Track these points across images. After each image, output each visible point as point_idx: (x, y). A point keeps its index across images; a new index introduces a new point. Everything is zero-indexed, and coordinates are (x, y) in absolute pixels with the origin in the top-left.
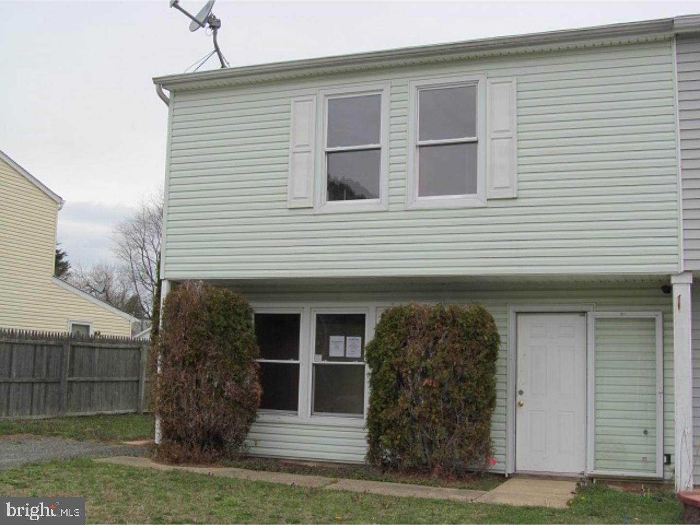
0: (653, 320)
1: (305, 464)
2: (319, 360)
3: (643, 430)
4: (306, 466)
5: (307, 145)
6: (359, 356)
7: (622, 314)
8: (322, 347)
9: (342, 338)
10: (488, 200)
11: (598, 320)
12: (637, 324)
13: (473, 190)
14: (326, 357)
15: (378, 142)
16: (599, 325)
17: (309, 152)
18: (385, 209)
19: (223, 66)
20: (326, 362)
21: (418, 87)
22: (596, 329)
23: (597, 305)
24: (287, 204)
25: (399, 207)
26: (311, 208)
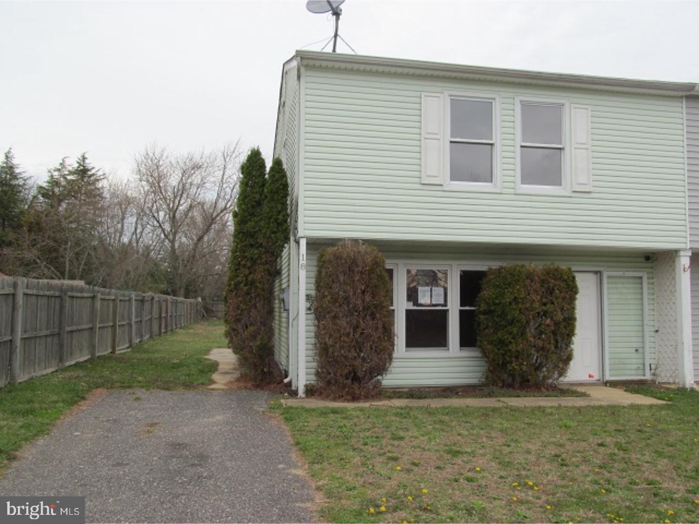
0: (641, 278)
1: (401, 390)
2: (411, 306)
3: (635, 349)
4: (402, 392)
5: (436, 134)
6: (442, 302)
7: (624, 274)
8: (412, 295)
9: (428, 288)
10: (574, 192)
11: (609, 277)
12: (632, 281)
13: (559, 184)
14: (416, 303)
15: (492, 139)
16: (611, 280)
17: (439, 139)
18: (499, 191)
19: (334, 50)
20: (415, 308)
21: (521, 101)
22: (608, 283)
23: (608, 267)
24: (421, 181)
25: (512, 191)
26: (441, 185)
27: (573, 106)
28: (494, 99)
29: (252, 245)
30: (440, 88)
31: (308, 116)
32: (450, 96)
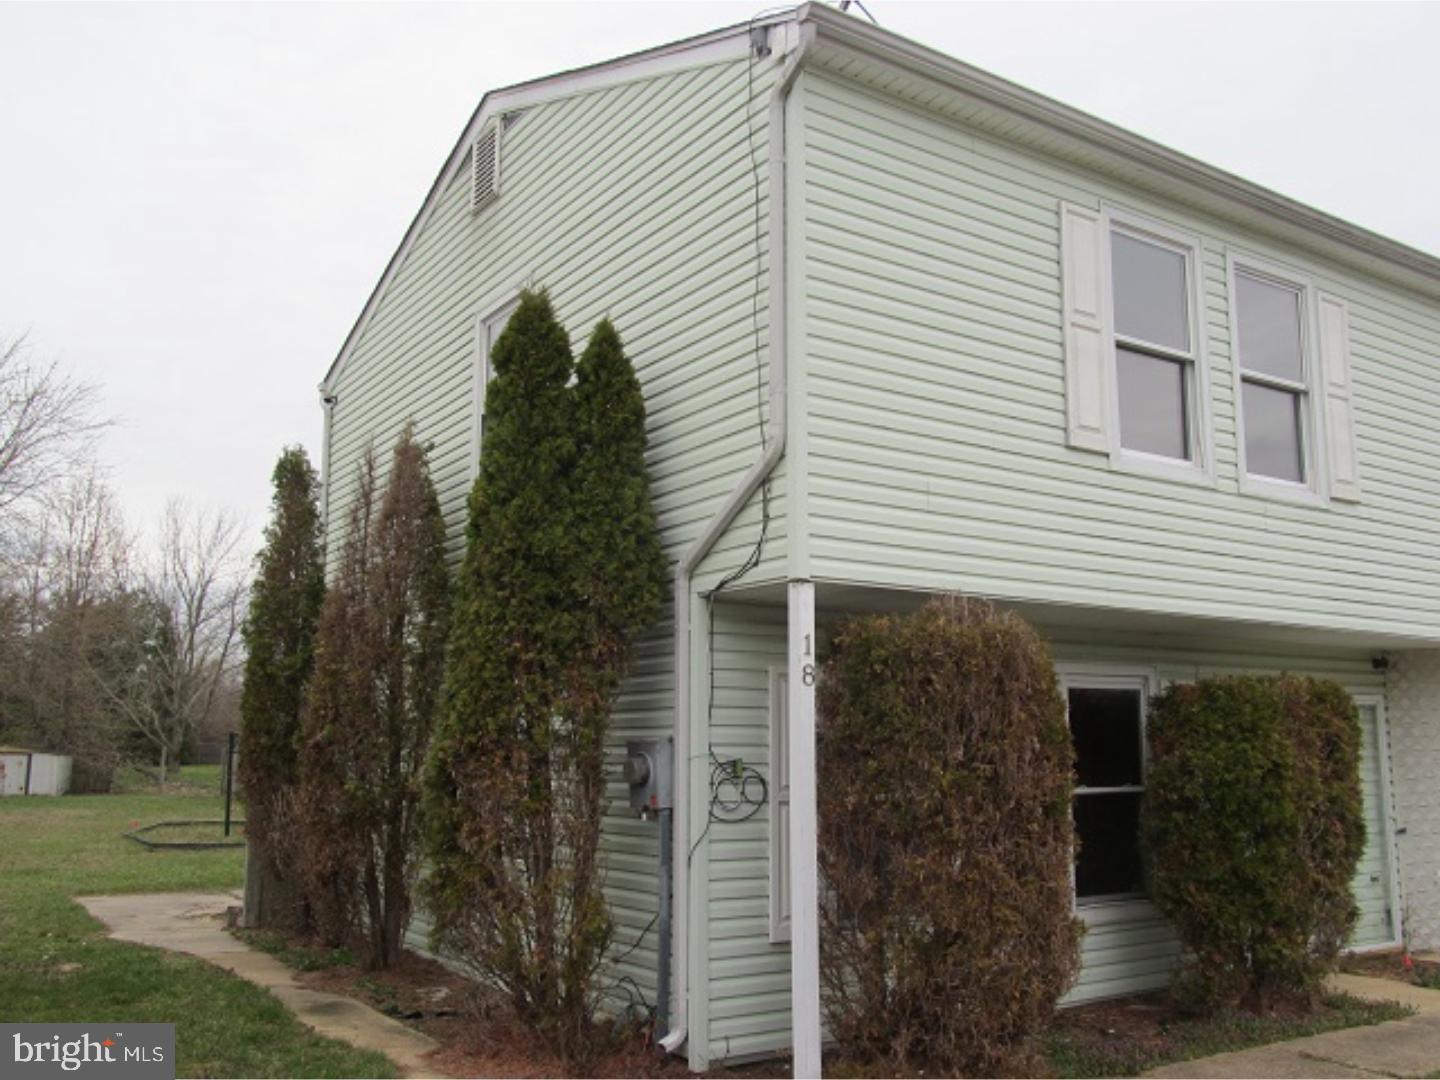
5: (1092, 316)
10: (1334, 499)
15: (1189, 350)
17: (1097, 331)
18: (1211, 484)
21: (1236, 265)
24: (1067, 438)
25: (1230, 486)
26: (1107, 455)
27: (1321, 294)
28: (1189, 248)
29: (553, 601)
30: (1096, 199)
31: (816, 211)
32: (1113, 222)
